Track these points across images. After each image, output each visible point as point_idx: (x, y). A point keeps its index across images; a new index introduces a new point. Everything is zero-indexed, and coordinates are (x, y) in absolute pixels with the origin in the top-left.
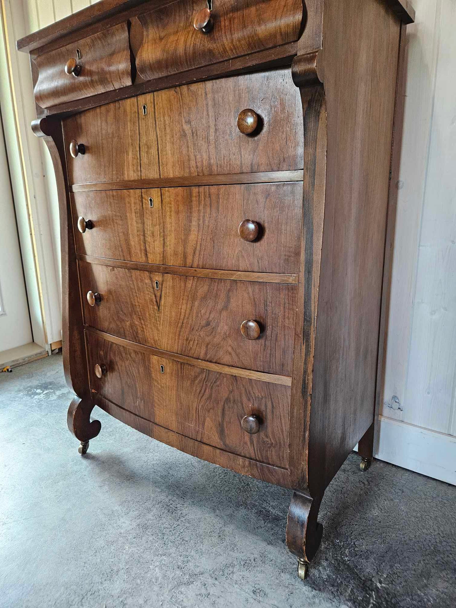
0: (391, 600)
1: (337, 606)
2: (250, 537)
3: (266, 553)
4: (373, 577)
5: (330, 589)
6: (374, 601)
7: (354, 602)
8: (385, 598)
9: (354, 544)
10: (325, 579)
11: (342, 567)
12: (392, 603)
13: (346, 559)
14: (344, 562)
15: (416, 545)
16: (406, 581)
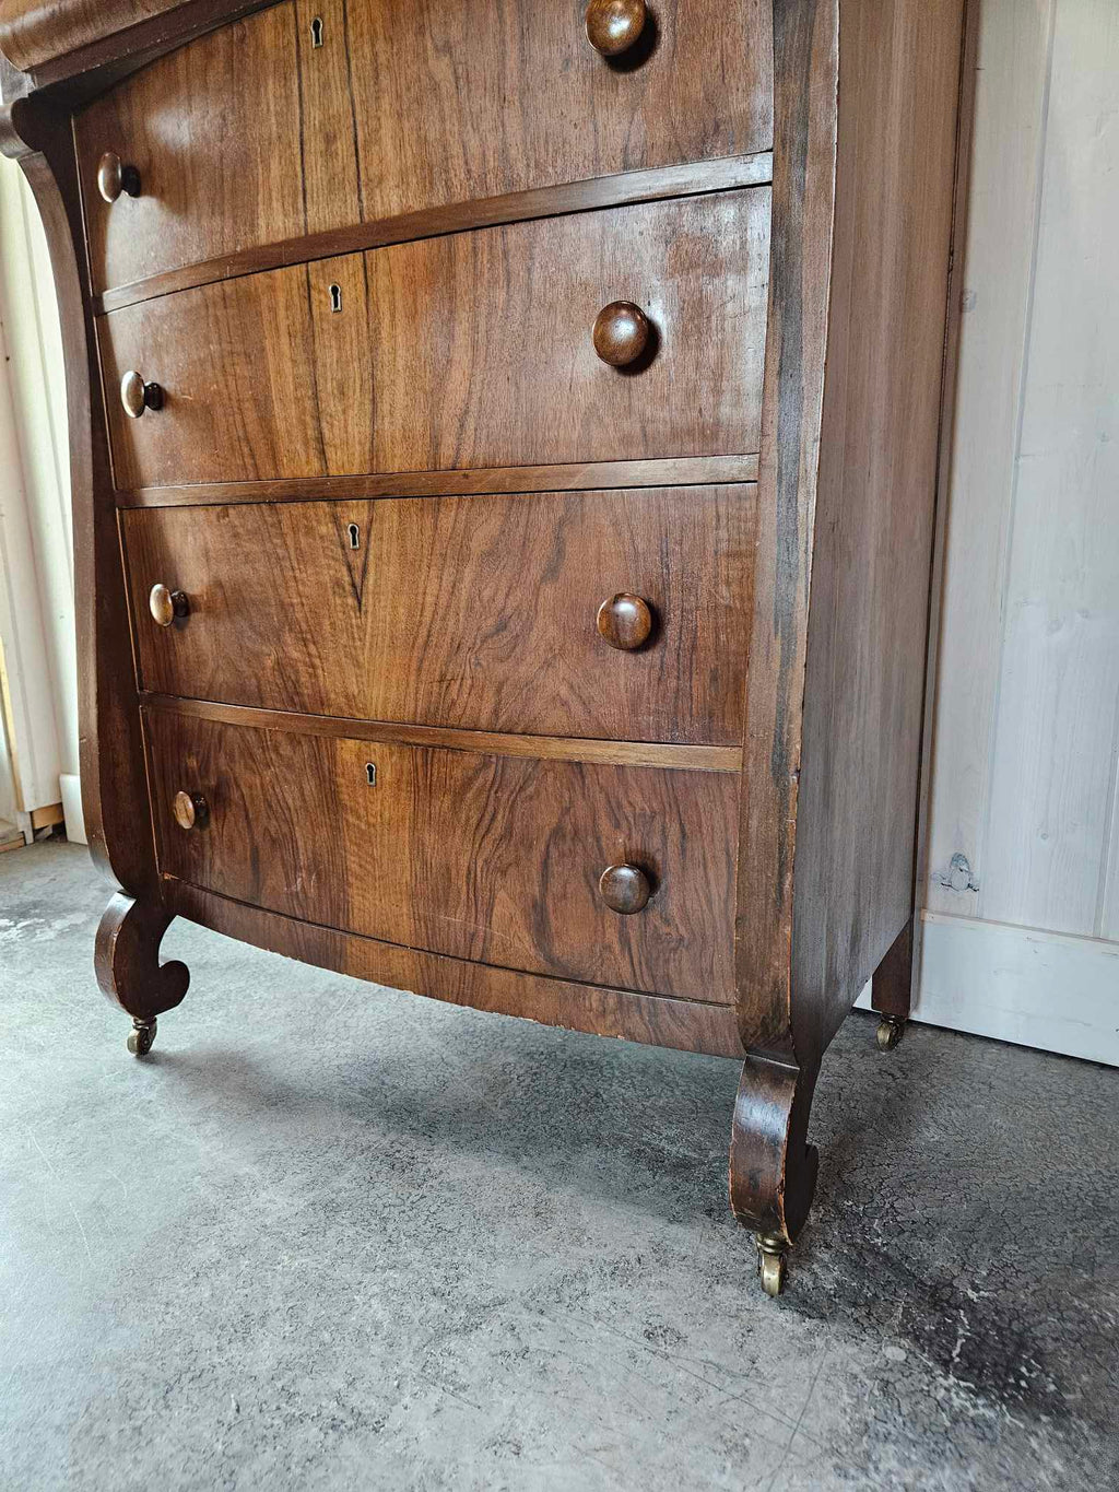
0: (1010, 1324)
1: (875, 1350)
2: (620, 1211)
3: (667, 1242)
4: (954, 1277)
5: (849, 1312)
6: (968, 1331)
7: (917, 1338)
8: (994, 1322)
9: (892, 1206)
10: (832, 1292)
11: (870, 1261)
12: (1013, 1332)
13: (879, 1241)
14: (874, 1250)
16: (1038, 1281)
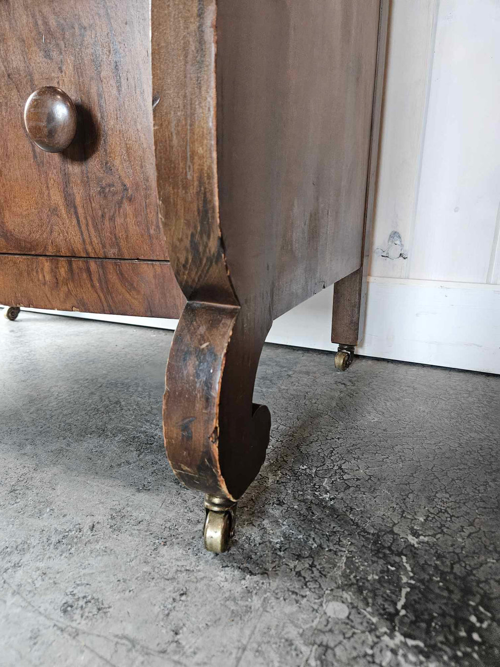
0: (452, 568)
1: (316, 607)
3: (129, 509)
4: (395, 524)
5: (292, 566)
6: (412, 578)
7: (360, 590)
8: (436, 567)
9: (340, 468)
10: (278, 546)
11: (318, 514)
12: (456, 577)
13: (327, 496)
14: (321, 504)
15: (466, 457)
16: (471, 524)
